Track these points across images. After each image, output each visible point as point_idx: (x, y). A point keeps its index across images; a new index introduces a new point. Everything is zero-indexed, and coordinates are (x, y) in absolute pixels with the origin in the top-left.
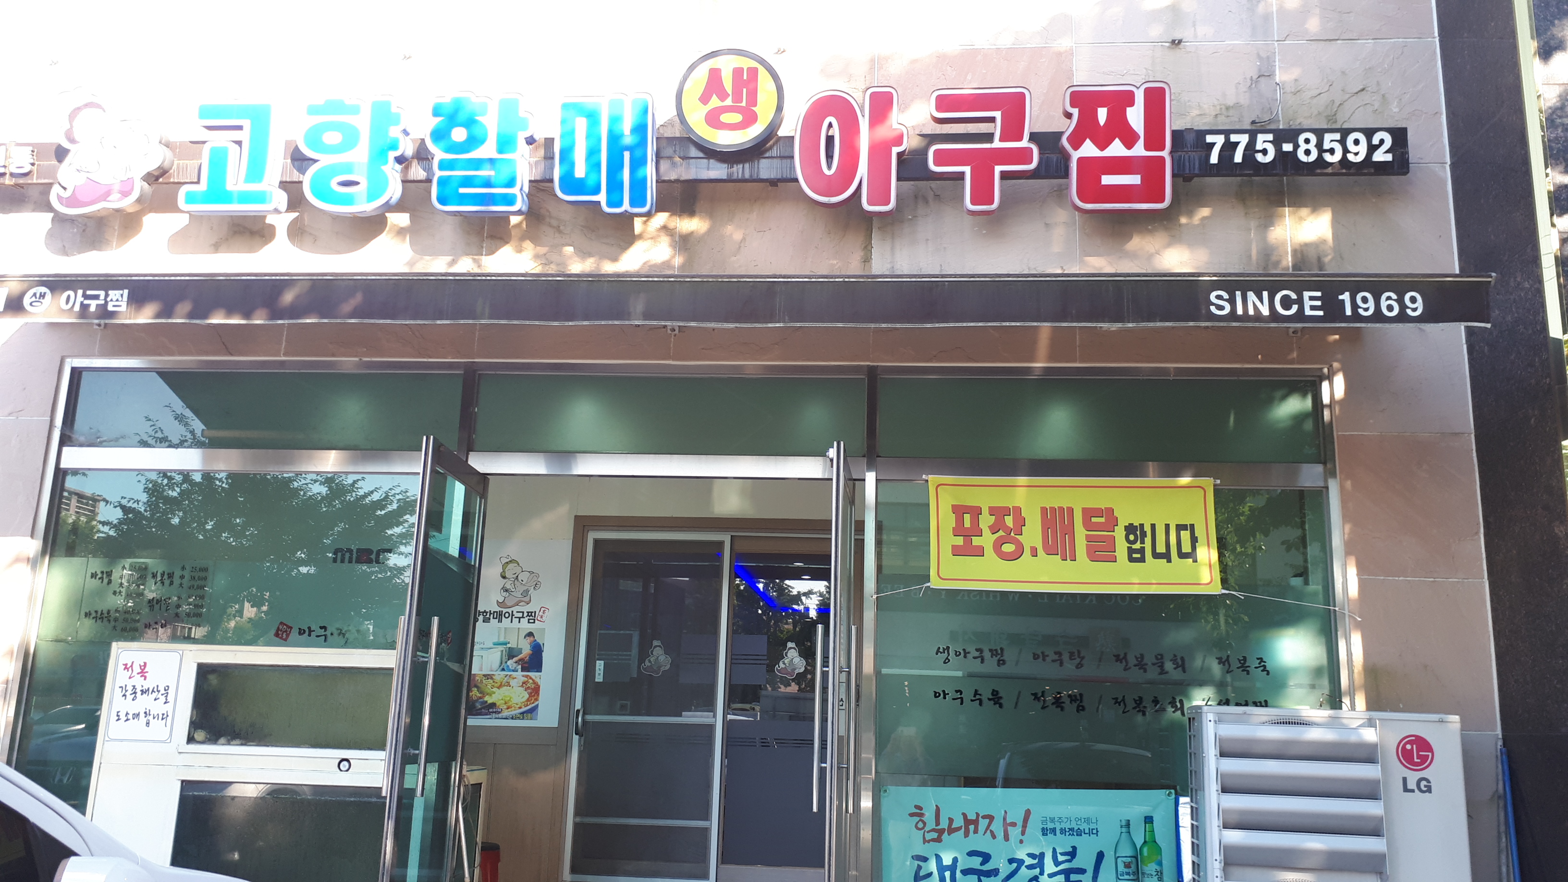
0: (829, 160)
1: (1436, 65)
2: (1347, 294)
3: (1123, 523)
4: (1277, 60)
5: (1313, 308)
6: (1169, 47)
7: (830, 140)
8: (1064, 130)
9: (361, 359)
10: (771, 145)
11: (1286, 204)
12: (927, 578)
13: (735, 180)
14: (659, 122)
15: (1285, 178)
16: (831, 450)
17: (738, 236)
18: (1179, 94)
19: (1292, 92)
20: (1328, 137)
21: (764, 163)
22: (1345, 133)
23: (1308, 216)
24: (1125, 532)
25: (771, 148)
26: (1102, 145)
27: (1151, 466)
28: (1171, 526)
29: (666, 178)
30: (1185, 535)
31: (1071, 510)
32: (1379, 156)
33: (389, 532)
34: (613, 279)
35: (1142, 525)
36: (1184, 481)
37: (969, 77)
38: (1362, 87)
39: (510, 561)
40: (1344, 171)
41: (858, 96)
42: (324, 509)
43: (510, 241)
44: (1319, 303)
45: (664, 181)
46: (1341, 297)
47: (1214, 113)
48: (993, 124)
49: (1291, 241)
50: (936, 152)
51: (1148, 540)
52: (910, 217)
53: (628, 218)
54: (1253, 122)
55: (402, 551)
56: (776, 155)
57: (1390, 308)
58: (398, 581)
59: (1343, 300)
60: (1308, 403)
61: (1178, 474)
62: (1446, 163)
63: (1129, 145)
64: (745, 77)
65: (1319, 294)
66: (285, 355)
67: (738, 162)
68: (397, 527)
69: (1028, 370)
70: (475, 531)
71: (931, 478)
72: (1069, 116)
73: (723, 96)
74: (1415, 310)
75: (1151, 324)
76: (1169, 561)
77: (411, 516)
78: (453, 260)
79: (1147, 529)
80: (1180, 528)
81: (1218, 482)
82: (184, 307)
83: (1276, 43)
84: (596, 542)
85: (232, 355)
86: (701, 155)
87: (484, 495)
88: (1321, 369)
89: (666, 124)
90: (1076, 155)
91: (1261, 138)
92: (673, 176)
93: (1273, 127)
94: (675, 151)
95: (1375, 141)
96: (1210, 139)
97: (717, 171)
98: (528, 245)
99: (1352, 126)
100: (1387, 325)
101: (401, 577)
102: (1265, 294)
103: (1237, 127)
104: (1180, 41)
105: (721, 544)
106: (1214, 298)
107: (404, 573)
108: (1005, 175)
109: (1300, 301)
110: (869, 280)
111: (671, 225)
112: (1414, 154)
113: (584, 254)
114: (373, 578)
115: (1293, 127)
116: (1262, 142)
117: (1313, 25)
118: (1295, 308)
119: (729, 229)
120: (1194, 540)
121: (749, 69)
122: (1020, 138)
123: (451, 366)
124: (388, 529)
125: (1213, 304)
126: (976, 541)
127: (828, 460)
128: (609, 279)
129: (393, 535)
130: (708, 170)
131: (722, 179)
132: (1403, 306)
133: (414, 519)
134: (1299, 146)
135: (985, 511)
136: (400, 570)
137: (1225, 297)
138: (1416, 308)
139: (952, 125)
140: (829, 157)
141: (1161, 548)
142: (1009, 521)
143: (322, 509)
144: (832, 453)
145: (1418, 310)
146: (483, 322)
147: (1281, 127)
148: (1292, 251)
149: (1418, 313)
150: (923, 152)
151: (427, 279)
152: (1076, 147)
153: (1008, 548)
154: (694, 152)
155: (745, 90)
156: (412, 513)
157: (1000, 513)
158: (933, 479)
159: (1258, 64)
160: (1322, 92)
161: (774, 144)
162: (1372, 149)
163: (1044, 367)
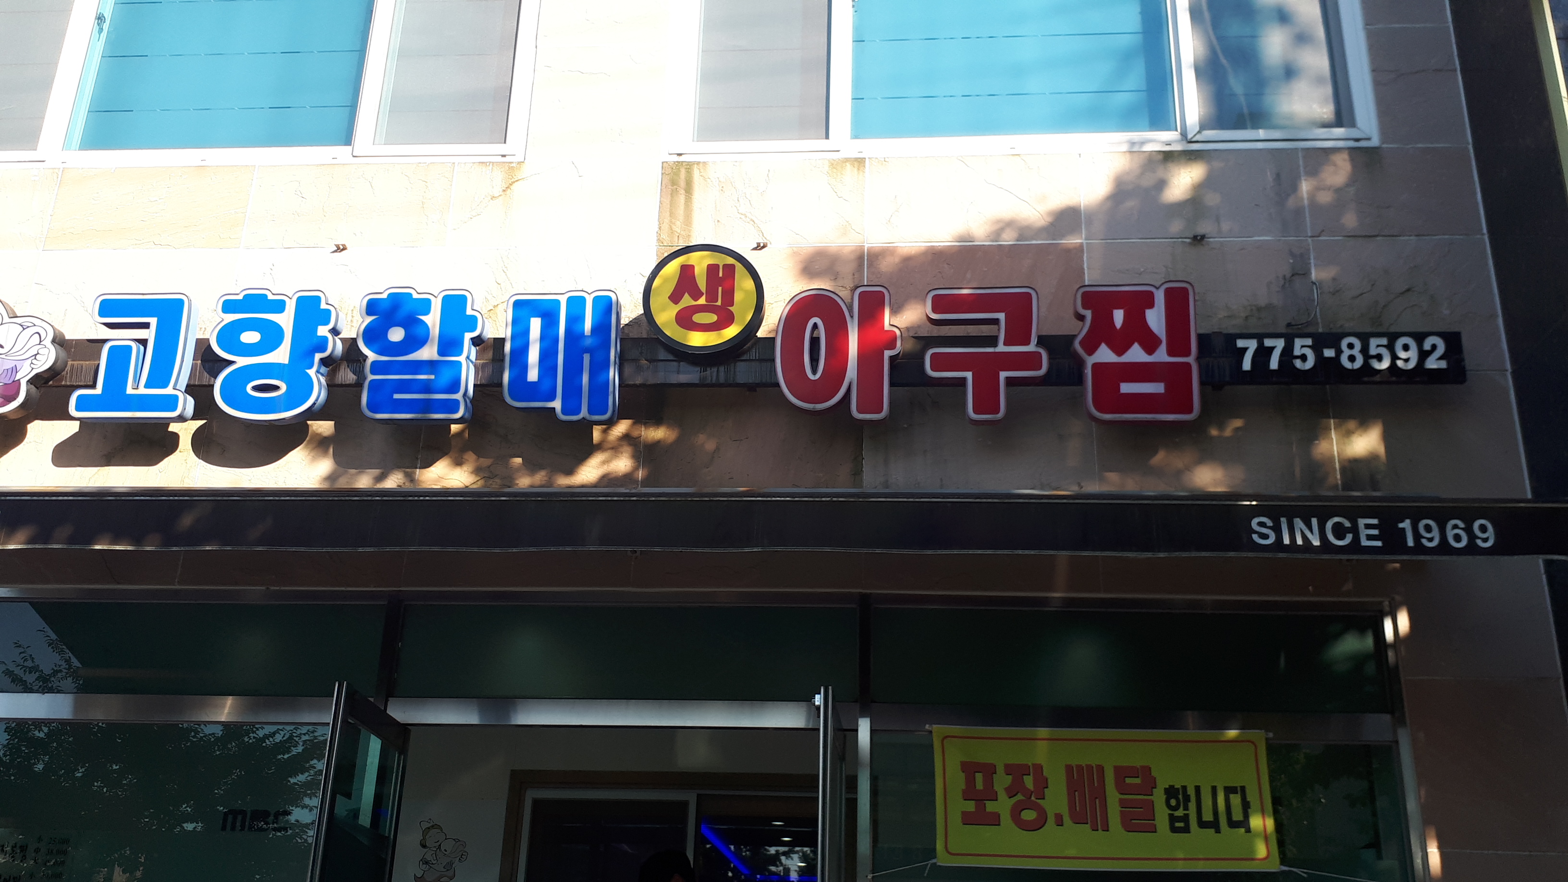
0: (814, 363)
1: (1487, 264)
2: (1408, 521)
3: (1162, 785)
4: (1312, 257)
5: (1370, 537)
6: (1190, 244)
7: (815, 342)
8: (1076, 333)
9: (268, 588)
10: (749, 347)
11: (1331, 414)
12: (931, 852)
13: (708, 384)
14: (624, 321)
15: (1328, 386)
16: (817, 697)
17: (710, 446)
18: (1204, 293)
19: (1330, 292)
20: (1374, 342)
21: (741, 366)
22: (1393, 338)
23: (1357, 429)
24: (1165, 796)
25: (749, 350)
26: (1120, 351)
27: (1190, 716)
28: (1218, 788)
29: (631, 383)
30: (1235, 800)
31: (1101, 769)
32: (1432, 363)
33: (292, 780)
34: (566, 499)
35: (1184, 788)
36: (1232, 733)
37: (969, 276)
38: (1407, 287)
39: (433, 826)
40: (1394, 379)
41: (845, 294)
42: (218, 753)
43: (449, 452)
44: (1375, 532)
45: (628, 386)
46: (1401, 525)
47: (1243, 315)
48: (996, 326)
49: (1338, 456)
50: (933, 356)
51: (1192, 805)
52: (906, 426)
53: (586, 426)
54: (1289, 325)
55: (306, 803)
56: (754, 358)
57: (1458, 538)
58: (299, 841)
59: (1404, 529)
60: (1369, 642)
61: (1224, 726)
62: (1507, 371)
63: (1150, 350)
64: (721, 275)
65: (1375, 521)
66: (179, 583)
67: (711, 365)
68: (302, 774)
69: (1045, 601)
70: (392, 789)
71: (935, 728)
72: (1081, 318)
73: (696, 295)
74: (1485, 540)
75: (1185, 554)
76: (1218, 831)
77: (319, 761)
78: (383, 473)
79: (1191, 792)
80: (1229, 790)
81: (1271, 735)
82: (66, 531)
83: (1310, 240)
84: (536, 803)
85: (119, 583)
86: (671, 357)
87: (403, 751)
88: (1381, 603)
89: (631, 324)
90: (1090, 361)
91: (1298, 342)
92: (639, 381)
93: (1311, 330)
94: (641, 353)
95: (1427, 346)
96: (1240, 343)
97: (688, 375)
98: (470, 456)
99: (1398, 330)
100: (1454, 558)
101: (303, 836)
102: (1314, 521)
103: (1271, 330)
104: (1203, 237)
105: (684, 805)
106: (1256, 525)
107: (308, 831)
108: (1010, 381)
109: (1355, 530)
110: (861, 500)
111: (635, 434)
112: (1470, 361)
113: (531, 466)
114: (271, 836)
115: (1334, 331)
116: (1300, 347)
117: (1350, 220)
118: (1349, 538)
119: (701, 438)
120: (1246, 806)
121: (725, 266)
122: (1027, 342)
123: (373, 595)
124: (291, 777)
125: (1256, 532)
126: (990, 806)
127: (814, 709)
128: (562, 498)
129: (295, 784)
130: (678, 374)
131: (695, 384)
132: (1472, 537)
133: (321, 765)
134: (1342, 352)
135: (1000, 769)
136: (303, 827)
137: (1268, 525)
138: (1488, 539)
139: (950, 326)
140: (814, 360)
141: (1208, 816)
142: (1029, 782)
143: (215, 752)
144: (818, 700)
145: (1490, 540)
146: (412, 549)
147: (1320, 330)
148: (1340, 469)
149: (1488, 544)
150: (919, 357)
151: (350, 500)
152: (1091, 351)
153: (1029, 815)
154: (663, 354)
155: (720, 289)
156: (320, 758)
157: (1017, 771)
158: (939, 728)
159: (1291, 261)
160: (1364, 292)
161: (752, 346)
162: (1424, 355)
163: (1062, 598)
